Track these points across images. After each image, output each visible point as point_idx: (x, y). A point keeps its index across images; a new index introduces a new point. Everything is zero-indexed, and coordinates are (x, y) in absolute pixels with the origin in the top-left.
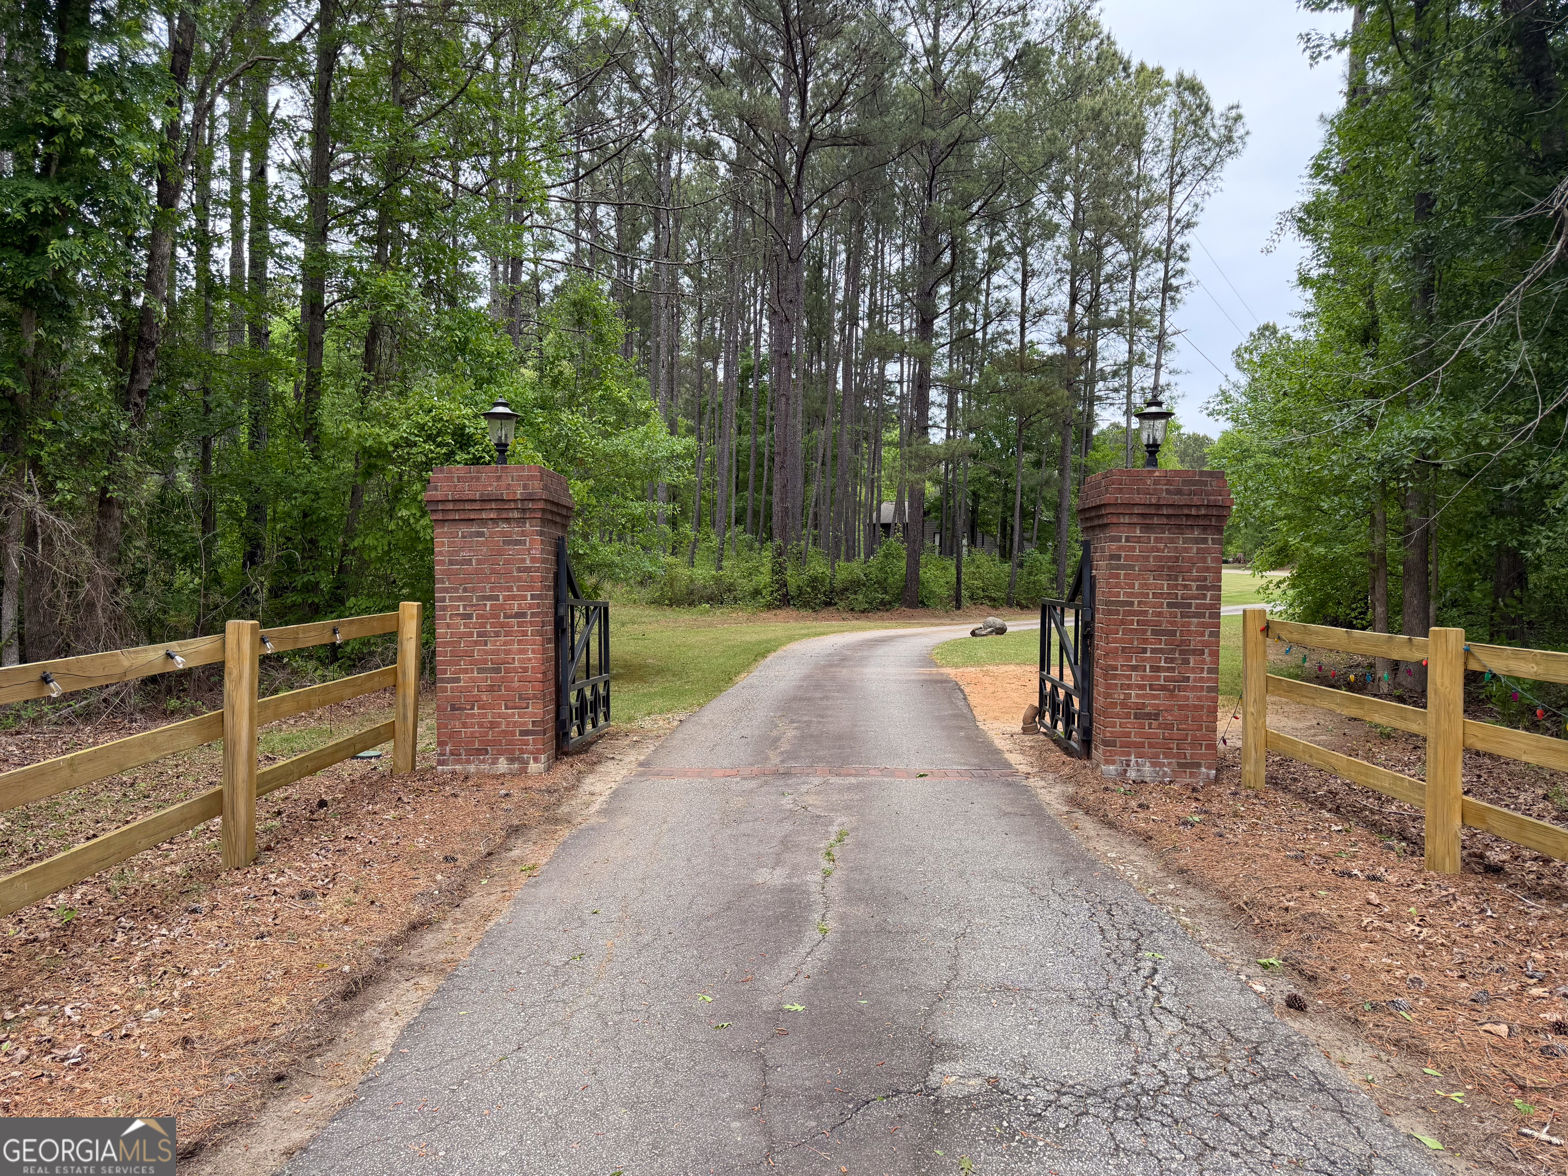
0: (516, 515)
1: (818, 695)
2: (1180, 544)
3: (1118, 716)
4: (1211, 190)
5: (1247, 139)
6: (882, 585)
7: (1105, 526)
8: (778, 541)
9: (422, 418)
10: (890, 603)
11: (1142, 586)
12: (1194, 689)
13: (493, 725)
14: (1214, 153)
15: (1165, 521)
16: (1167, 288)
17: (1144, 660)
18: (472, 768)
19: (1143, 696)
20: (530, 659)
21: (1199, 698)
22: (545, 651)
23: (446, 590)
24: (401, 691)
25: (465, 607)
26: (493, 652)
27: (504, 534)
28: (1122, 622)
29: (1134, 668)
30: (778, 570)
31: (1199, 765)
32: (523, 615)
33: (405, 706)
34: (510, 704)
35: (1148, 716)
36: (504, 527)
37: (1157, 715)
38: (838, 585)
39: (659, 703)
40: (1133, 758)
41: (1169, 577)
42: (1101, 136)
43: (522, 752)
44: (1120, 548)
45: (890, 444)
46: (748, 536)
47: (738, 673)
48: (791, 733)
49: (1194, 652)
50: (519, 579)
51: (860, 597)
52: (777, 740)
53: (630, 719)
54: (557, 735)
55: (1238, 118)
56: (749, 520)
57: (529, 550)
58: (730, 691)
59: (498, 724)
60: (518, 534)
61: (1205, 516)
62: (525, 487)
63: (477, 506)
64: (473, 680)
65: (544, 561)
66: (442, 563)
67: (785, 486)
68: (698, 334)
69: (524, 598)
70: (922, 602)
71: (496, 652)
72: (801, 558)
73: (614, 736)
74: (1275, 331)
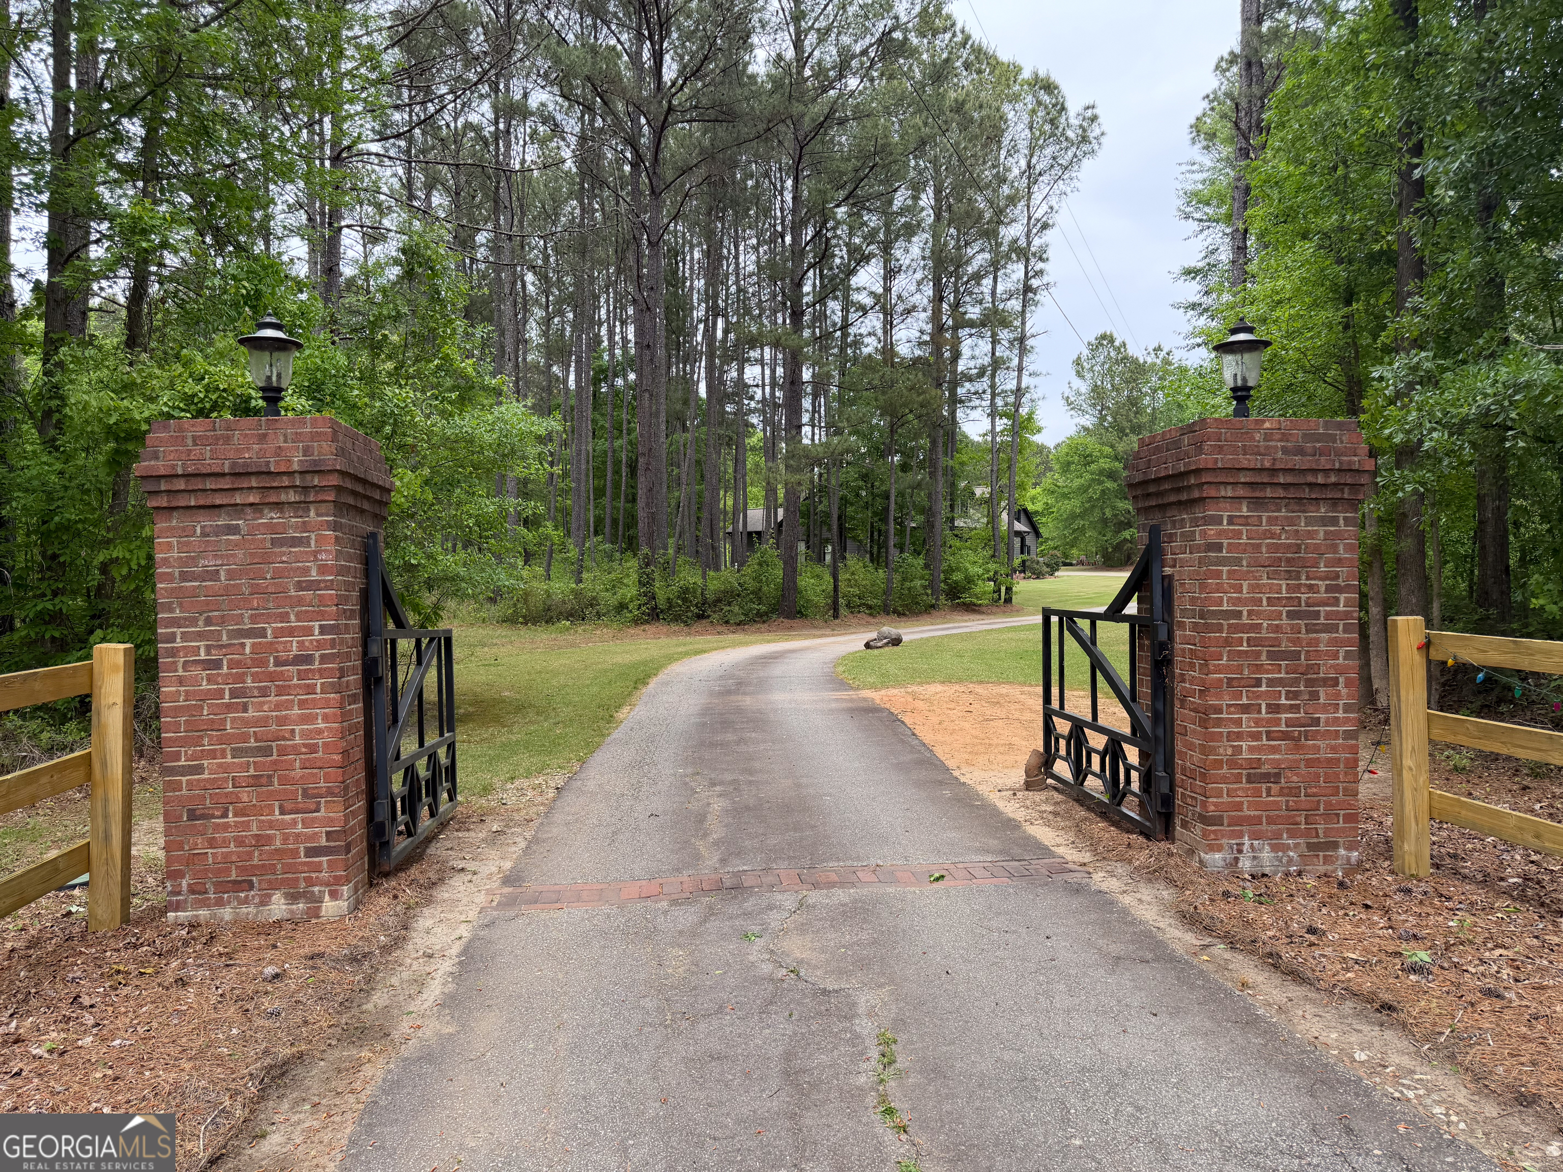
0: (292, 497)
1: (730, 737)
2: (1302, 526)
3: (1224, 780)
4: (1068, 190)
5: (1102, 140)
6: (757, 594)
7: (1193, 502)
8: (645, 550)
9: (191, 387)
10: (766, 614)
11: (1253, 588)
12: (1327, 735)
13: (261, 841)
14: (1070, 153)
15: (1281, 493)
16: (1027, 289)
17: (1258, 696)
18: (227, 913)
19: (1258, 749)
20: (320, 732)
21: (1334, 749)
22: (345, 716)
23: (175, 623)
24: (100, 792)
25: (208, 649)
26: (257, 722)
27: (271, 528)
28: (1227, 642)
29: (1245, 709)
30: (645, 582)
31: (1335, 846)
32: (308, 659)
33: (106, 817)
34: (288, 806)
35: (1266, 777)
36: (271, 517)
37: (1278, 775)
38: (710, 596)
39: (525, 760)
40: (1246, 841)
41: (1289, 575)
42: (963, 128)
43: (310, 882)
44: (1220, 533)
45: (753, 449)
46: (608, 546)
47: (618, 707)
48: (718, 805)
49: (1325, 682)
50: (300, 601)
51: (736, 609)
52: (701, 818)
53: (487, 790)
54: (371, 849)
55: (1094, 119)
56: (607, 530)
57: (315, 553)
58: (616, 734)
59: (269, 839)
60: (296, 528)
61: (1335, 485)
62: (306, 451)
63: (225, 484)
64: (224, 768)
65: (341, 571)
66: (169, 577)
67: (650, 490)
68: (545, 334)
69: (309, 631)
70: (800, 612)
71: (263, 722)
72: (668, 569)
73: (463, 824)
74: (1112, 341)
